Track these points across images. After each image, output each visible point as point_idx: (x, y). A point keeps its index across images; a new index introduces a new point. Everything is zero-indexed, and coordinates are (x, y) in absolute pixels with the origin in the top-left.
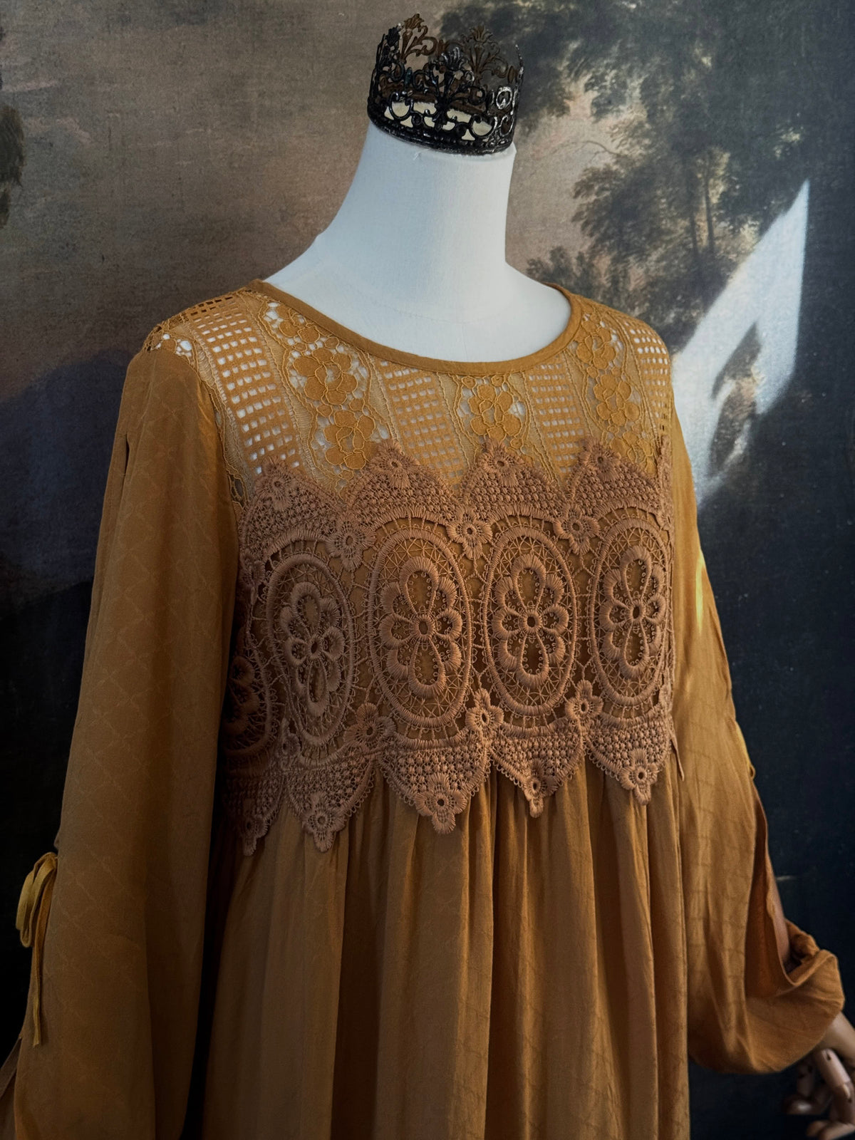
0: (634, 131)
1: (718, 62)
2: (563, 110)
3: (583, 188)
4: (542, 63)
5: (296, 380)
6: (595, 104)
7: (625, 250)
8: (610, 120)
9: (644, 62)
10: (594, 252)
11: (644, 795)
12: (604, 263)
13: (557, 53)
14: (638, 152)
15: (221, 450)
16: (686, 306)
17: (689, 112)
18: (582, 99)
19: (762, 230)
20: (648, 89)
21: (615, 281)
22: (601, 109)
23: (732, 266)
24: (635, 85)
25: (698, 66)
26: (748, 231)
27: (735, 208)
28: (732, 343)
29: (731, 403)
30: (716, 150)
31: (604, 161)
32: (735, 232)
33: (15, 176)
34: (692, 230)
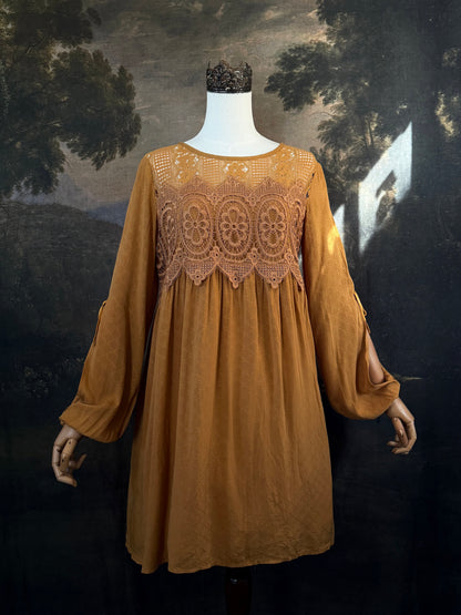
0: (339, 108)
1: (371, 84)
2: (312, 103)
3: (321, 127)
4: (304, 88)
5: (177, 162)
6: (324, 100)
7: (337, 147)
8: (330, 105)
9: (342, 85)
10: (326, 148)
11: (275, 286)
12: (330, 151)
13: (309, 84)
14: (341, 114)
15: (152, 182)
16: (363, 165)
17: (360, 101)
18: (319, 100)
19: (393, 139)
20: (344, 95)
21: (334, 157)
22: (326, 102)
23: (382, 152)
24: (339, 94)
25: (363, 85)
26: (387, 140)
27: (382, 131)
28: (383, 178)
29: (384, 199)
30: (372, 112)
31: (328, 118)
32: (382, 140)
33: (139, 132)
34: (365, 139)
